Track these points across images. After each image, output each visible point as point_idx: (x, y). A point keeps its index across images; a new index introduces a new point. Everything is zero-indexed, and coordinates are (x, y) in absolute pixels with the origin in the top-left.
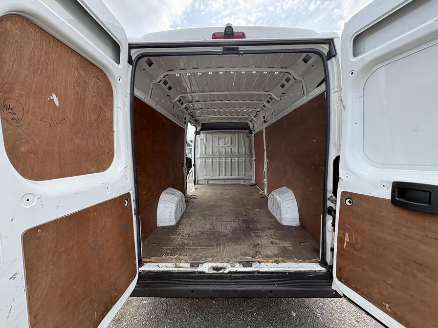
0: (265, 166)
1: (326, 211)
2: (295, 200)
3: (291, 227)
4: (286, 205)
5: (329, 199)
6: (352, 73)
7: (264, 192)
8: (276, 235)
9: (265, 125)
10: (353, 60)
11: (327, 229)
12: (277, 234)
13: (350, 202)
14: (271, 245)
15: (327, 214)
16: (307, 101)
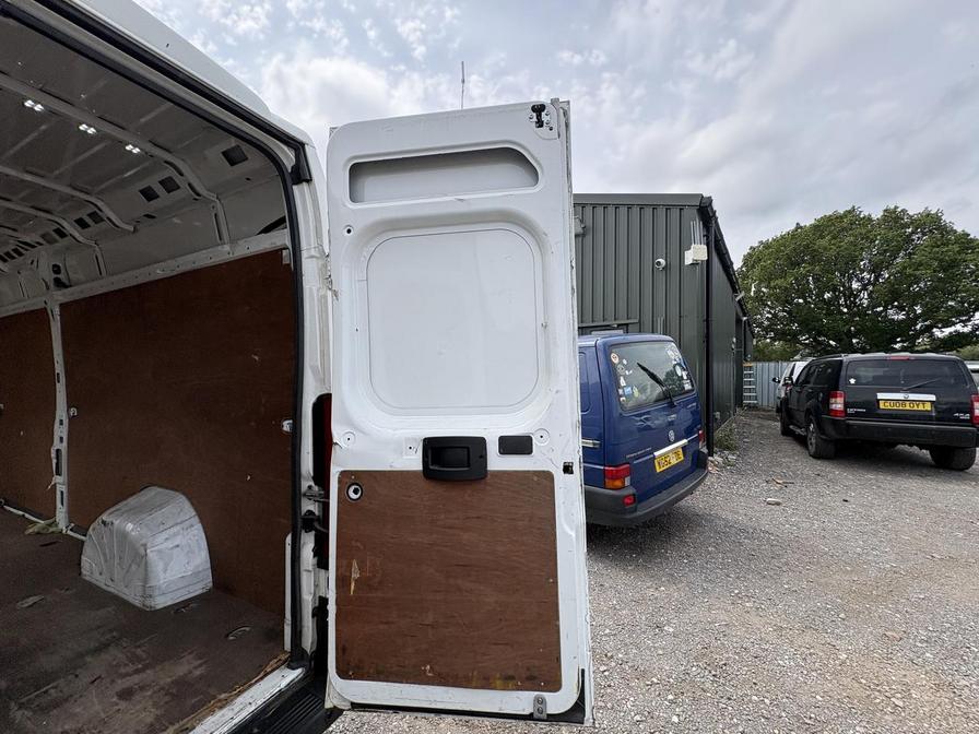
0: (61, 431)
1: (300, 524)
2: (197, 519)
3: (186, 603)
4: (166, 545)
5: (305, 495)
6: (349, 231)
7: (55, 523)
8: (134, 659)
9: (62, 296)
10: (351, 206)
11: (302, 568)
12: (139, 651)
13: (356, 492)
14: (123, 705)
15: (303, 531)
16: (231, 257)
